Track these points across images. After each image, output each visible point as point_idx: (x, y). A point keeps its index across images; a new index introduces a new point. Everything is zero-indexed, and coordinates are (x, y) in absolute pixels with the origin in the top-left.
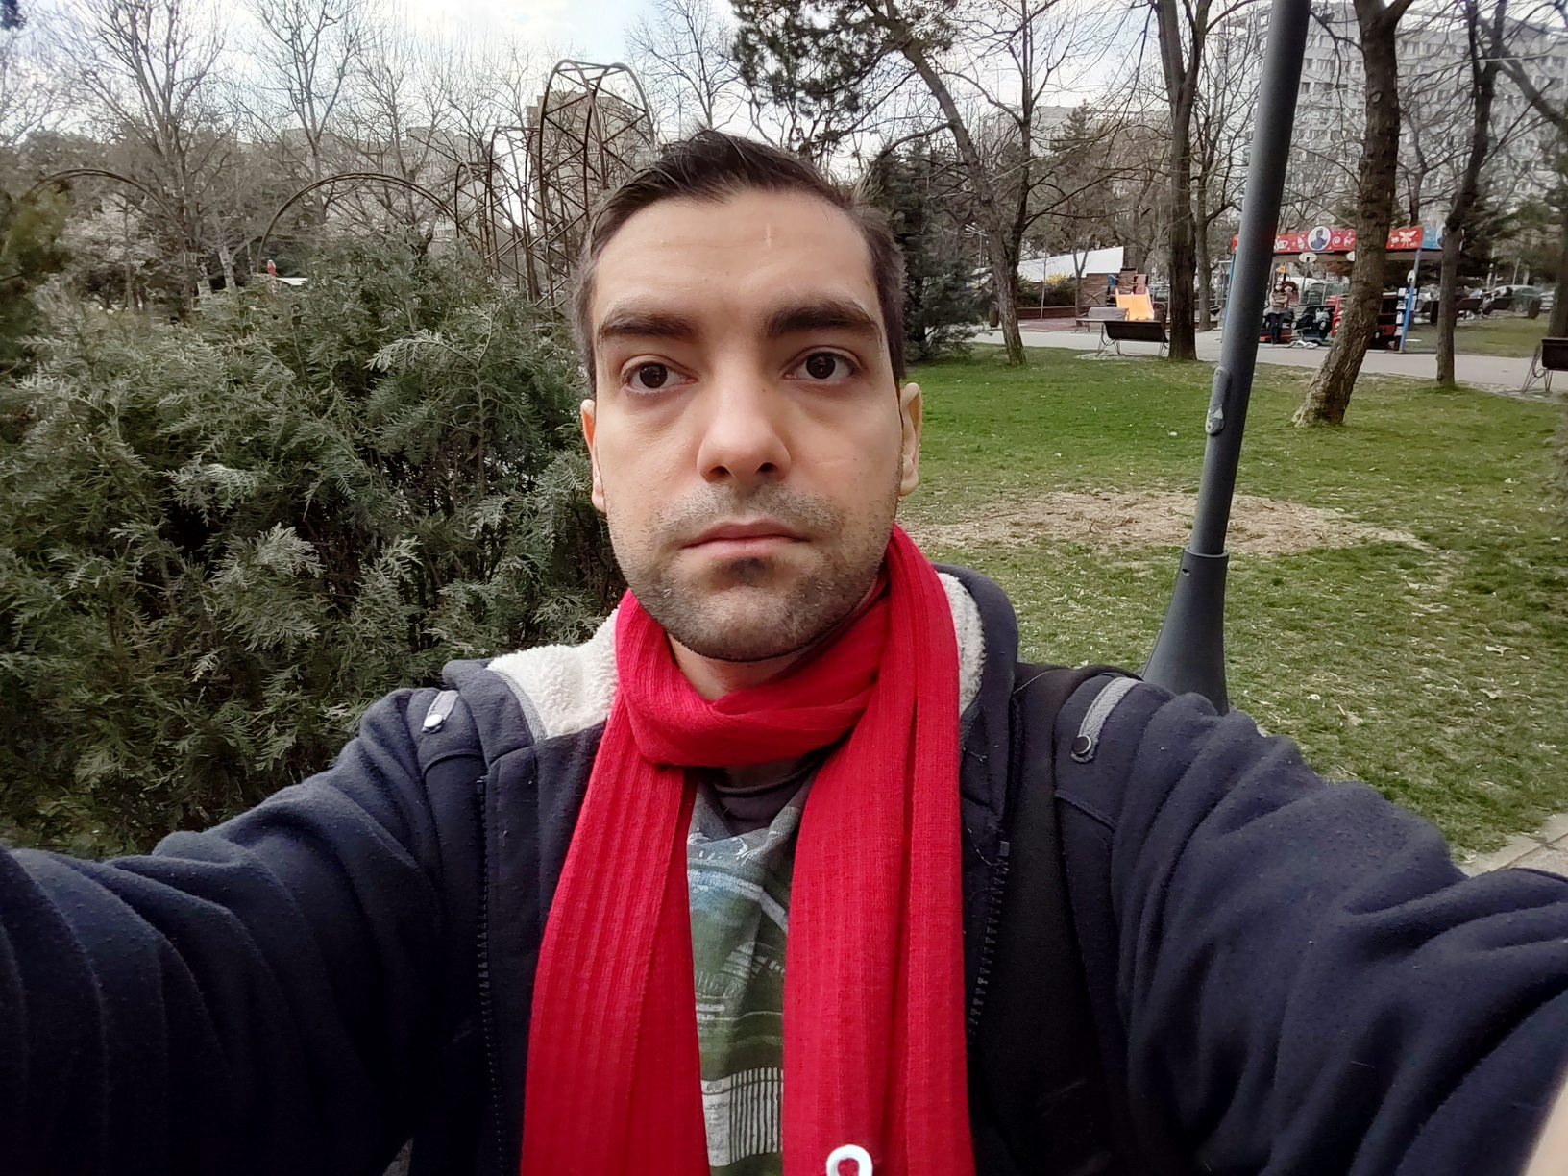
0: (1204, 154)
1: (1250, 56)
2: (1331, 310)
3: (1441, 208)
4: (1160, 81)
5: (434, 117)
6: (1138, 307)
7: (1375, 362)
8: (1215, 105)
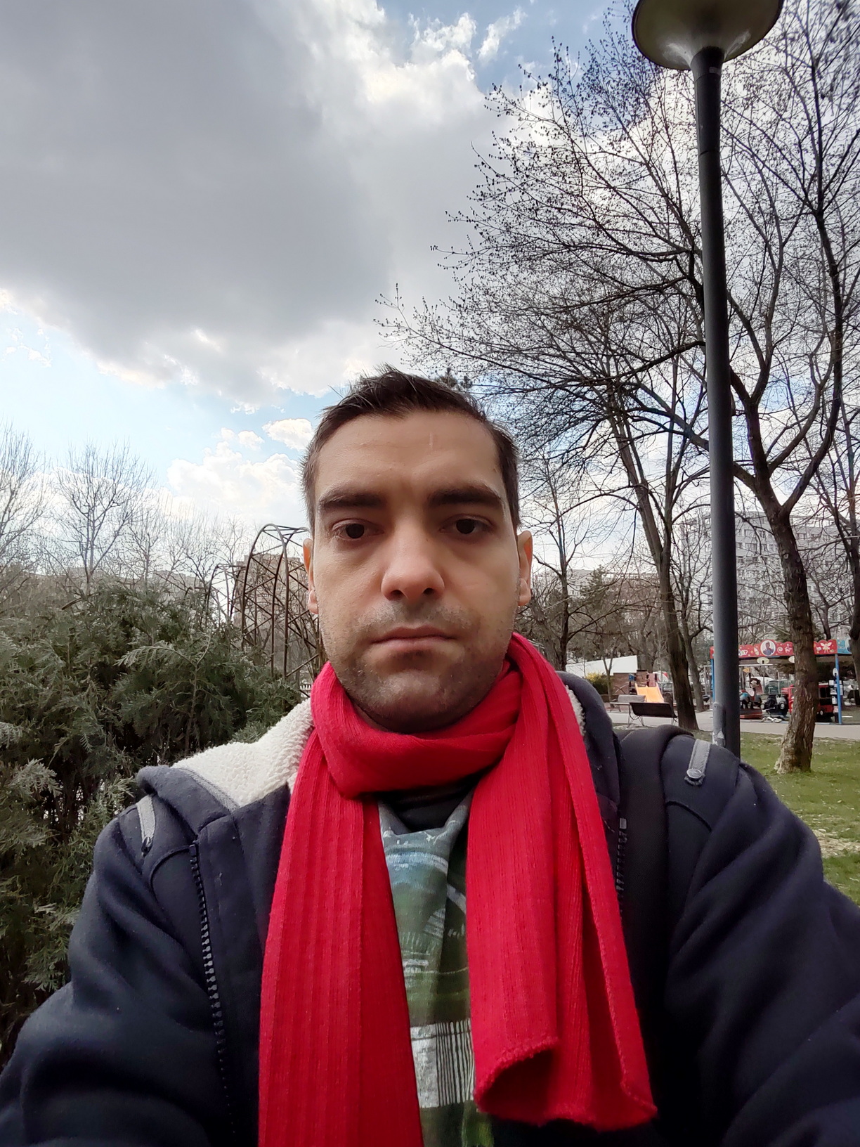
0: (682, 595)
1: (702, 539)
2: (786, 696)
3: (844, 631)
4: (648, 552)
5: (174, 564)
6: (652, 695)
7: (822, 731)
8: (685, 566)
